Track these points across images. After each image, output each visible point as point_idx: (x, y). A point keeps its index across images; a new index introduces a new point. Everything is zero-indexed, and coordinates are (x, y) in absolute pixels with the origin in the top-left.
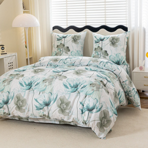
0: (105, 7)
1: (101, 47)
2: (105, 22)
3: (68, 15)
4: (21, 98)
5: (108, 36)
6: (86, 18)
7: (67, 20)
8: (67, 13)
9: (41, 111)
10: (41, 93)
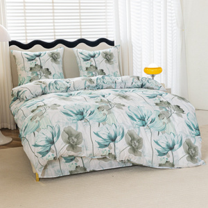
6: (54, 29)
7: (26, 33)
9: (107, 148)
10: (101, 124)
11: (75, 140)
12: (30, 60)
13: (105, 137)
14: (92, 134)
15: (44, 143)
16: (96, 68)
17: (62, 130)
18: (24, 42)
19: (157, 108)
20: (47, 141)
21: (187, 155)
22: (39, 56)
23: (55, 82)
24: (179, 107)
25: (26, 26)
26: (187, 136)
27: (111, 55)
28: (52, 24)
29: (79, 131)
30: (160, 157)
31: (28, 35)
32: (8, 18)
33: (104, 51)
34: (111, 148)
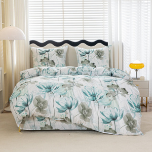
0: (83, 23)
1: (88, 59)
2: (83, 37)
3: (44, 29)
4: (41, 100)
5: (92, 50)
6: (63, 33)
7: (43, 35)
8: (43, 28)
9: (64, 113)
10: (62, 96)
11: (42, 105)
12: (41, 54)
13: (63, 105)
14: (55, 102)
15: (21, 105)
16: (89, 62)
17: (34, 98)
18: (41, 41)
19: (107, 89)
20: (23, 104)
21: (127, 126)
22: (48, 51)
23: (48, 69)
24: (125, 89)
25: (43, 30)
26: (128, 111)
27: (102, 52)
28: (62, 29)
29: (46, 99)
30: (104, 124)
31: (44, 36)
32: (30, 25)
33: (98, 49)
34: (67, 114)
